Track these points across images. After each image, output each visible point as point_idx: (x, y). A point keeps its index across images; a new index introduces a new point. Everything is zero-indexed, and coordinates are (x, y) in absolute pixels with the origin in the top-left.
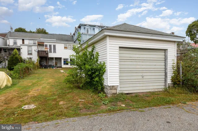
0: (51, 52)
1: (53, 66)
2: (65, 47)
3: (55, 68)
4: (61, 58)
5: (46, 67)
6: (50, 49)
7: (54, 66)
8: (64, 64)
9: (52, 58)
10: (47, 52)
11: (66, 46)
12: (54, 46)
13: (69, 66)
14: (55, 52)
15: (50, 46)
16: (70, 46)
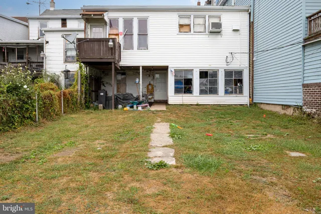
0: (130, 47)
1: (137, 98)
2: (181, 26)
3: (140, 108)
4: (164, 70)
5: (108, 103)
6: (128, 35)
7: (141, 98)
8: (177, 91)
9: (133, 71)
10: (111, 43)
11: (185, 21)
12: (143, 23)
13: (195, 98)
14: (143, 45)
15: (128, 23)
16: (201, 21)
